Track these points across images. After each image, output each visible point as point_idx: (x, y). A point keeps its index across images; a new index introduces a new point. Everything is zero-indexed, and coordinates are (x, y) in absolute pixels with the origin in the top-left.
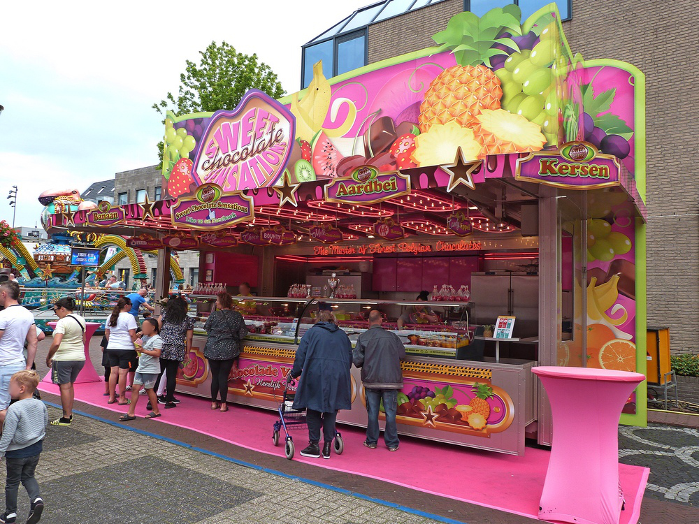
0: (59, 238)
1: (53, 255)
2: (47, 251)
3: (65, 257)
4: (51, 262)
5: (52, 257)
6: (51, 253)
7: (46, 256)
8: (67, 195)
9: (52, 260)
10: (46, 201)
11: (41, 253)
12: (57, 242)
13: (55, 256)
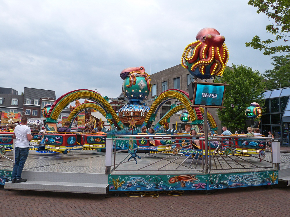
0: (132, 100)
1: (132, 111)
2: (128, 109)
3: (140, 113)
4: (131, 117)
5: (132, 113)
6: (131, 110)
7: (128, 113)
8: (137, 70)
9: (132, 115)
10: (124, 76)
11: (124, 111)
12: (132, 103)
13: (134, 112)
